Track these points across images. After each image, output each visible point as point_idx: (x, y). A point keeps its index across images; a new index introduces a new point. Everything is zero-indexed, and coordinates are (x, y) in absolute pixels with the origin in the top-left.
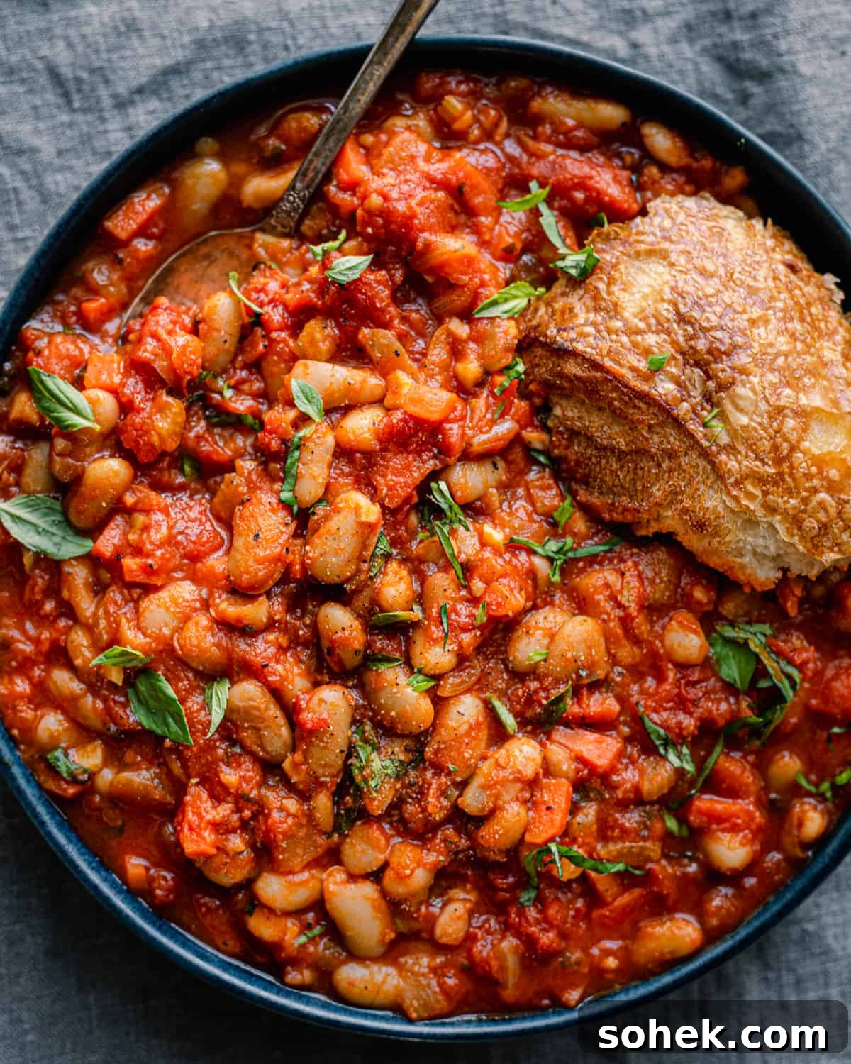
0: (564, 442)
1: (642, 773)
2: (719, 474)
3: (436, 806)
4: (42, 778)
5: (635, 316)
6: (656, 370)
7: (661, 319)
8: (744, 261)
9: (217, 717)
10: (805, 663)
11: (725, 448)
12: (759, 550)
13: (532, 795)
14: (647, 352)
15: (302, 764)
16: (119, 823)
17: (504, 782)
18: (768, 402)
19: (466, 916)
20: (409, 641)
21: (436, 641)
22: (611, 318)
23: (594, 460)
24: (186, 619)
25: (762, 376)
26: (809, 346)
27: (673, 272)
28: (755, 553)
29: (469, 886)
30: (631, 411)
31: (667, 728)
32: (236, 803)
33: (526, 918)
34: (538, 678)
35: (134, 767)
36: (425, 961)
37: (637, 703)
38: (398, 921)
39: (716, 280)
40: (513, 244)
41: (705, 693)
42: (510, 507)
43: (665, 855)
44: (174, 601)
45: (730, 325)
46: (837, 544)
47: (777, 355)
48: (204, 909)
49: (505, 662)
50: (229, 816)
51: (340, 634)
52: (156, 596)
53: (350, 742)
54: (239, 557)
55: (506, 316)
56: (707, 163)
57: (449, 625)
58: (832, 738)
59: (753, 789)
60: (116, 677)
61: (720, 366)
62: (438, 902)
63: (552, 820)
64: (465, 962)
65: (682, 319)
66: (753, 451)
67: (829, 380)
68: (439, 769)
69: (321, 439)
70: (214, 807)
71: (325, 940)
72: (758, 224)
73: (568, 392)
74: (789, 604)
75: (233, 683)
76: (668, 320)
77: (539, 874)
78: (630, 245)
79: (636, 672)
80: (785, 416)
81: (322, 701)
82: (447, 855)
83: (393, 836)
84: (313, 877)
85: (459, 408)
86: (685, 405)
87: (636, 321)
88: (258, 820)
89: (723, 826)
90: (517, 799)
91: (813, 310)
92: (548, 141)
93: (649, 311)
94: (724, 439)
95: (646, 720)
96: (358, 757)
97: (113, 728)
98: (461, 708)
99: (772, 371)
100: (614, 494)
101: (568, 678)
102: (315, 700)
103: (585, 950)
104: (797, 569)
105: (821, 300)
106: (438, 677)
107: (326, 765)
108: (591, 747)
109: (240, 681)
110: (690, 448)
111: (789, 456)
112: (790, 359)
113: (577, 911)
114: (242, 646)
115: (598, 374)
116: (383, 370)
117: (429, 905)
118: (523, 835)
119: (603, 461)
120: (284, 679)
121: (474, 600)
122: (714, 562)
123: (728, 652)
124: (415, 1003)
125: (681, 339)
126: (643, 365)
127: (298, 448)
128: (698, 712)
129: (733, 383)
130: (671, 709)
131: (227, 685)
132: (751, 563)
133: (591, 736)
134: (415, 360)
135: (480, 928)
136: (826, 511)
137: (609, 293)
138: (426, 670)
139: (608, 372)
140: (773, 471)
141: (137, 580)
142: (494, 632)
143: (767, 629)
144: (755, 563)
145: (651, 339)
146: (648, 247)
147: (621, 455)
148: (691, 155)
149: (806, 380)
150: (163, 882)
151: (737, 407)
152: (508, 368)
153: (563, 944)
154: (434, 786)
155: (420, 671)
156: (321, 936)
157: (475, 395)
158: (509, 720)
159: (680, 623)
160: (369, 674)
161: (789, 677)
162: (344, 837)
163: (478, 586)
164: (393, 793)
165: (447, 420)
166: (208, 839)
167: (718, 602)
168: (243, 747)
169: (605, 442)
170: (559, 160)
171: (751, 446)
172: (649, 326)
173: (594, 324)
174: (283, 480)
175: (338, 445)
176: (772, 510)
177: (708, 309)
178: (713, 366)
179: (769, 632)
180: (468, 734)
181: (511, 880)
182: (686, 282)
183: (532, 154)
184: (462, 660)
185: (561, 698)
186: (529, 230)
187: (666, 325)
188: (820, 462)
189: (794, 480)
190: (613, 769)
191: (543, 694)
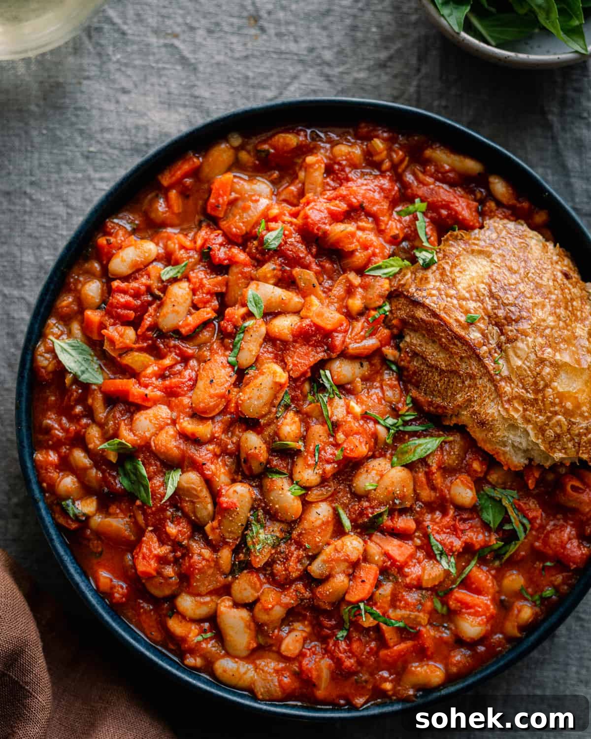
0: (408, 359)
1: (424, 569)
2: (499, 393)
3: (295, 568)
4: (57, 516)
5: (464, 289)
6: (471, 323)
7: (480, 294)
8: (537, 266)
9: (170, 491)
10: (535, 518)
11: (505, 379)
12: (516, 444)
13: (354, 572)
14: (467, 312)
15: (217, 528)
16: (100, 549)
17: (338, 561)
18: (536, 355)
19: (302, 641)
20: (294, 464)
21: (309, 466)
22: (449, 287)
23: (424, 372)
24: (161, 428)
25: (535, 338)
26: (567, 325)
27: (492, 266)
28: (513, 446)
29: (306, 623)
30: (452, 346)
31: (443, 544)
32: (173, 546)
33: (339, 648)
34: (369, 501)
35: (115, 515)
36: (273, 665)
37: (428, 526)
38: (260, 637)
39: (518, 276)
40: (398, 234)
41: (470, 527)
42: (368, 393)
43: (430, 623)
44: (156, 417)
45: (521, 304)
46: (564, 449)
47: (547, 327)
48: (142, 610)
49: (350, 486)
50: (168, 553)
51: (252, 451)
52: (145, 412)
53: (248, 521)
54: (199, 393)
55: (385, 276)
56: (525, 205)
57: (319, 458)
58: (545, 568)
59: (491, 591)
60: (113, 458)
61: (510, 328)
62: (286, 629)
63: (364, 589)
64: (297, 669)
65: (492, 296)
66: (522, 383)
67: (576, 347)
68: (299, 545)
69: (257, 327)
70: (159, 547)
71: (213, 641)
72: (550, 246)
73: (416, 328)
74: (530, 481)
75: (183, 472)
76: (484, 295)
77: (351, 622)
78: (469, 245)
79: (430, 507)
80: (545, 365)
81: (235, 491)
82: (296, 601)
83: (265, 583)
84: (212, 600)
85: (345, 325)
86: (485, 348)
87: (464, 292)
88: (185, 560)
89: (469, 611)
90: (344, 572)
91: (575, 303)
92: (431, 176)
93: (473, 288)
94: (505, 372)
95: (432, 537)
96: (252, 530)
97: (106, 489)
98: (319, 510)
99: (542, 336)
100: (433, 396)
101: (388, 503)
102: (231, 490)
103: (372, 674)
104: (538, 460)
105: (582, 298)
106: (307, 489)
107: (231, 532)
108: (394, 548)
109: (188, 471)
110: (484, 375)
111: (543, 390)
112: (554, 331)
113: (371, 649)
114: (192, 451)
115: (435, 320)
116: (304, 294)
117: (280, 630)
118: (344, 595)
119: (430, 374)
120: (214, 474)
121: (337, 445)
122: (488, 447)
123: (489, 504)
124: (262, 690)
125: (489, 308)
126: (463, 319)
127: (243, 332)
128: (464, 538)
129: (516, 340)
130: (448, 533)
131: (180, 473)
132: (510, 451)
133: (396, 542)
134: (324, 292)
135: (309, 649)
136: (561, 427)
137: (451, 272)
138: (300, 483)
139: (442, 319)
140: (532, 397)
141: (136, 401)
142: (346, 466)
143: (514, 493)
144: (512, 451)
145: (472, 305)
146: (479, 248)
147: (441, 372)
148: (517, 199)
149: (562, 345)
150: (120, 589)
151: (516, 354)
152: (380, 307)
153: (359, 668)
154: (295, 555)
155: (297, 483)
156: (211, 638)
157: (357, 320)
158: (347, 523)
159: (462, 481)
160: (266, 480)
161: (523, 525)
162: (235, 578)
163: (340, 436)
164: (269, 555)
165: (335, 330)
166: (153, 566)
167: (487, 473)
168: (183, 512)
169: (433, 363)
170: (436, 188)
171: (521, 380)
172: (471, 296)
173: (439, 290)
174: (232, 350)
175: (267, 334)
176: (528, 421)
177: (509, 292)
178: (506, 327)
179: (516, 496)
180: (320, 527)
181: (333, 622)
182: (499, 273)
183: (420, 182)
184: (324, 481)
185: (381, 515)
186: (409, 227)
187: (482, 298)
188: (561, 396)
189: (544, 405)
190: (406, 564)
191: (370, 510)
